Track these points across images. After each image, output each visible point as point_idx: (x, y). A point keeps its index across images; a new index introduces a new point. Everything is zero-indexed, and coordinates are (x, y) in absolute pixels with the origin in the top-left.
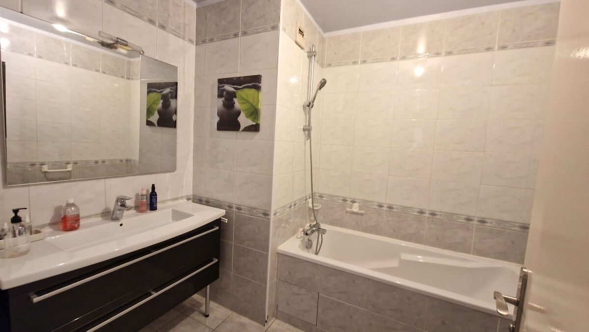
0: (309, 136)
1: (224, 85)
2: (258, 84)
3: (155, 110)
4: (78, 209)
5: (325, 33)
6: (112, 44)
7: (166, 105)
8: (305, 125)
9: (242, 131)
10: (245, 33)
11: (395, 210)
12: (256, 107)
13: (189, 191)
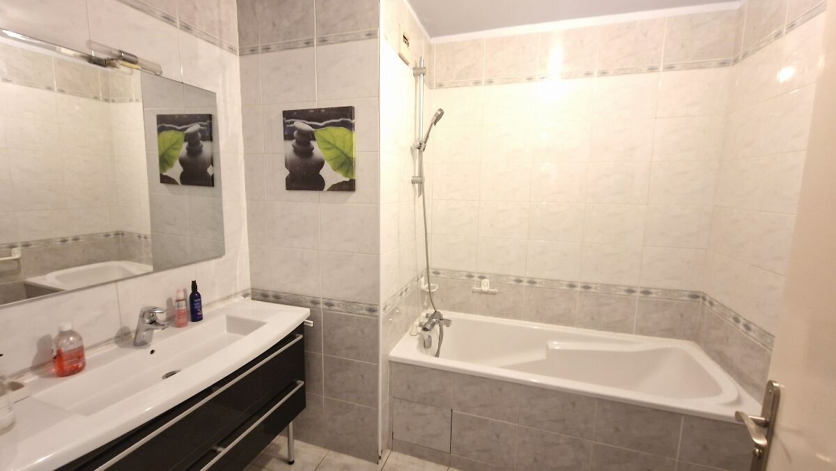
0: (421, 191)
1: (293, 120)
2: (349, 120)
3: (174, 158)
4: (81, 339)
5: (431, 37)
6: (108, 60)
7: (194, 149)
8: (413, 175)
9: (328, 190)
10: (323, 41)
11: (538, 285)
12: (350, 155)
13: (245, 283)
